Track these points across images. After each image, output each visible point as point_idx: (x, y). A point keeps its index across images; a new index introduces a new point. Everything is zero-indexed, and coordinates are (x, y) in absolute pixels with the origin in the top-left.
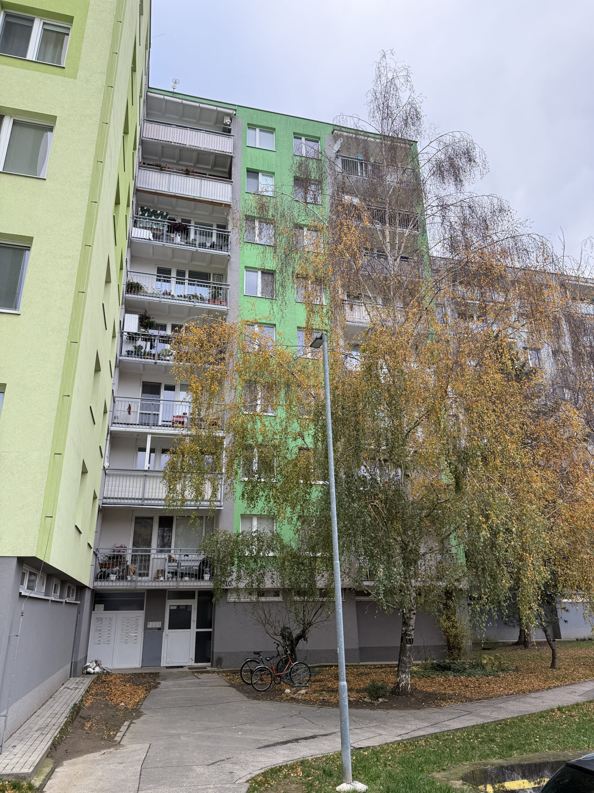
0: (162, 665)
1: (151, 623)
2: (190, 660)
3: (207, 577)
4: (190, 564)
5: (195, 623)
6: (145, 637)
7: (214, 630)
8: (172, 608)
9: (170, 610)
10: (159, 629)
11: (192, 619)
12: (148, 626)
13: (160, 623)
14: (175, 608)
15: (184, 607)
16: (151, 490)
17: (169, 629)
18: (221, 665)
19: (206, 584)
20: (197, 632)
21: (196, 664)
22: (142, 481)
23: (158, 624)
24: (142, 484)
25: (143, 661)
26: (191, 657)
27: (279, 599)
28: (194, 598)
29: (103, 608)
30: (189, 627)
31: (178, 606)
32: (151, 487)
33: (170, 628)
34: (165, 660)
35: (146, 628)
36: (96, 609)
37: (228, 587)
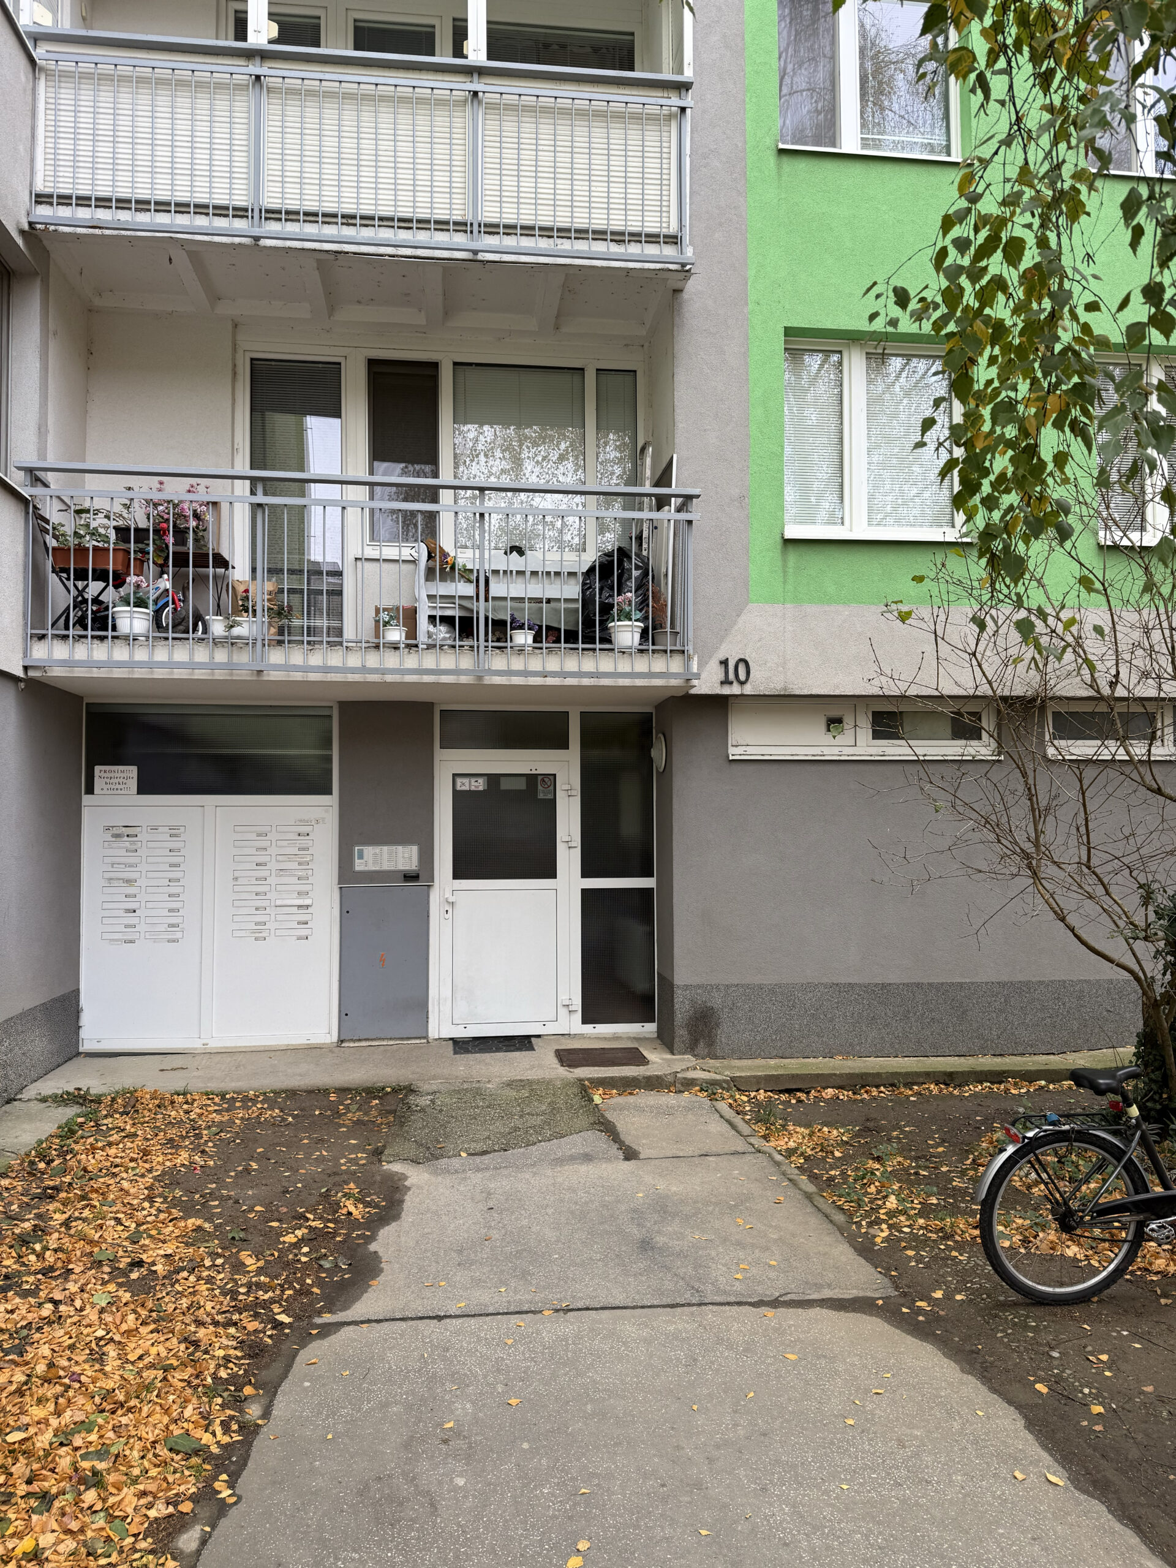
0: (433, 1033)
1: (369, 851)
2: (563, 1012)
3: (626, 633)
4: (535, 590)
5: (577, 854)
6: (345, 912)
7: (666, 883)
8: (464, 785)
9: (457, 795)
10: (410, 877)
11: (561, 834)
12: (359, 866)
13: (415, 849)
14: (480, 785)
15: (522, 785)
16: (292, 167)
17: (456, 876)
18: (711, 1044)
19: (624, 666)
20: (585, 892)
21: (588, 1029)
22: (240, 117)
23: (405, 857)
24: (240, 130)
25: (343, 1015)
26: (564, 998)
27: (982, 749)
28: (564, 745)
29: (133, 784)
30: (548, 870)
31: (493, 779)
32: (292, 151)
33: (459, 873)
34: (446, 1008)
35: (346, 873)
36: (98, 784)
37: (735, 689)
